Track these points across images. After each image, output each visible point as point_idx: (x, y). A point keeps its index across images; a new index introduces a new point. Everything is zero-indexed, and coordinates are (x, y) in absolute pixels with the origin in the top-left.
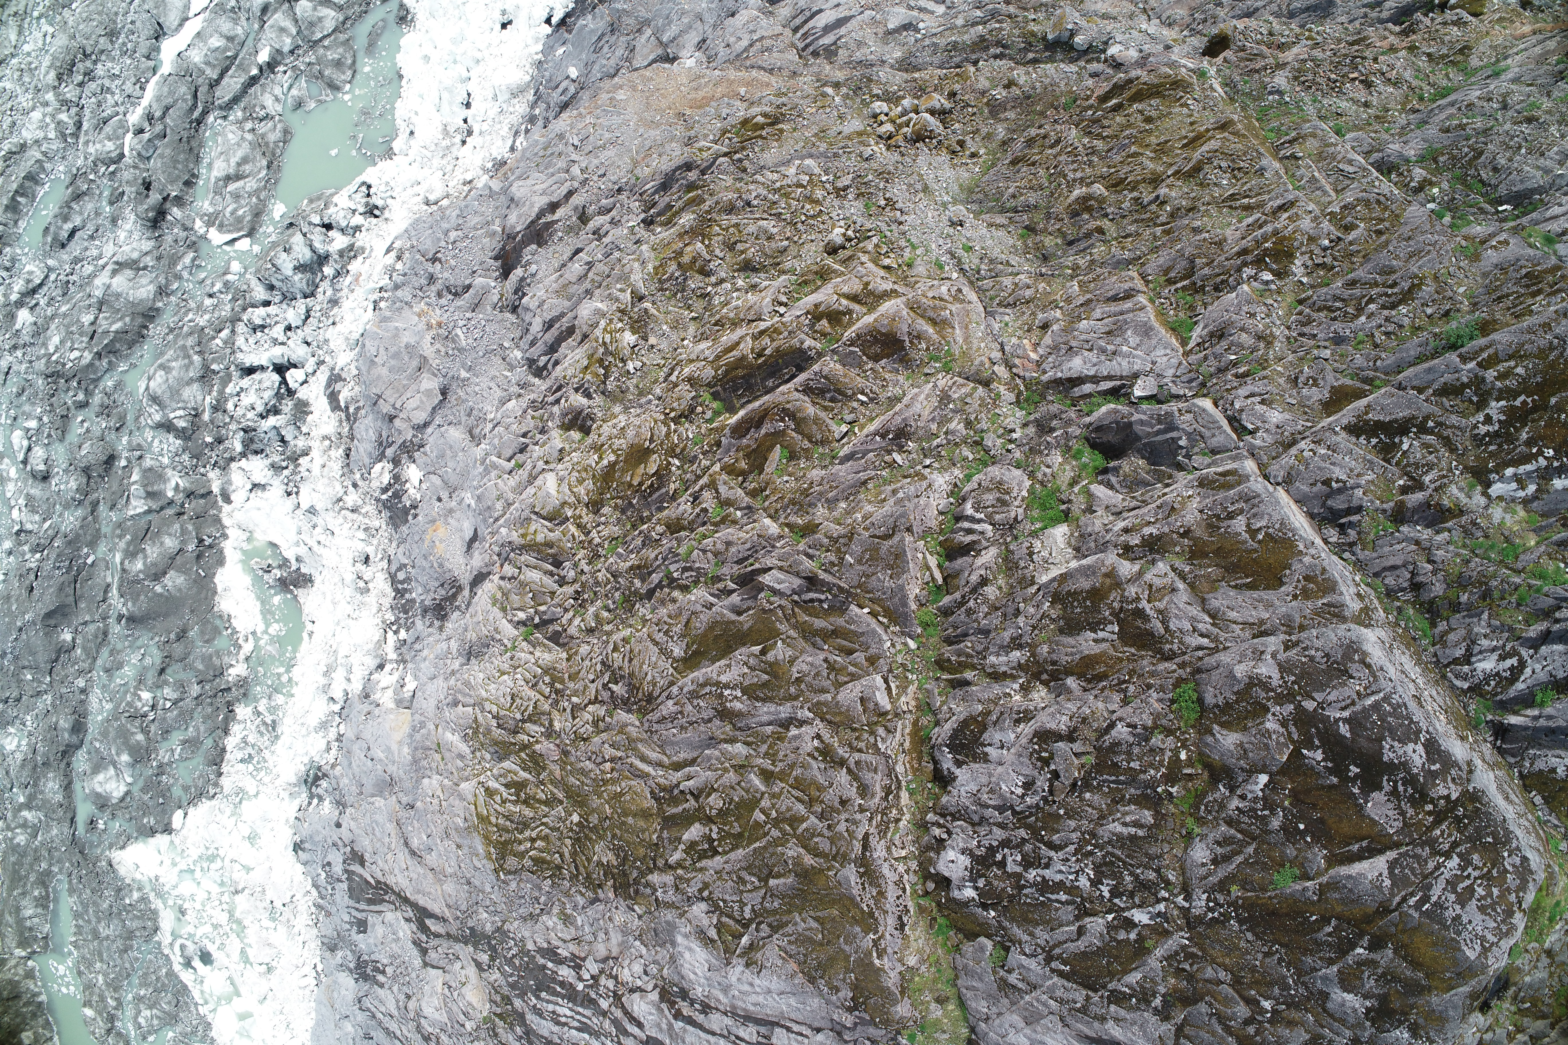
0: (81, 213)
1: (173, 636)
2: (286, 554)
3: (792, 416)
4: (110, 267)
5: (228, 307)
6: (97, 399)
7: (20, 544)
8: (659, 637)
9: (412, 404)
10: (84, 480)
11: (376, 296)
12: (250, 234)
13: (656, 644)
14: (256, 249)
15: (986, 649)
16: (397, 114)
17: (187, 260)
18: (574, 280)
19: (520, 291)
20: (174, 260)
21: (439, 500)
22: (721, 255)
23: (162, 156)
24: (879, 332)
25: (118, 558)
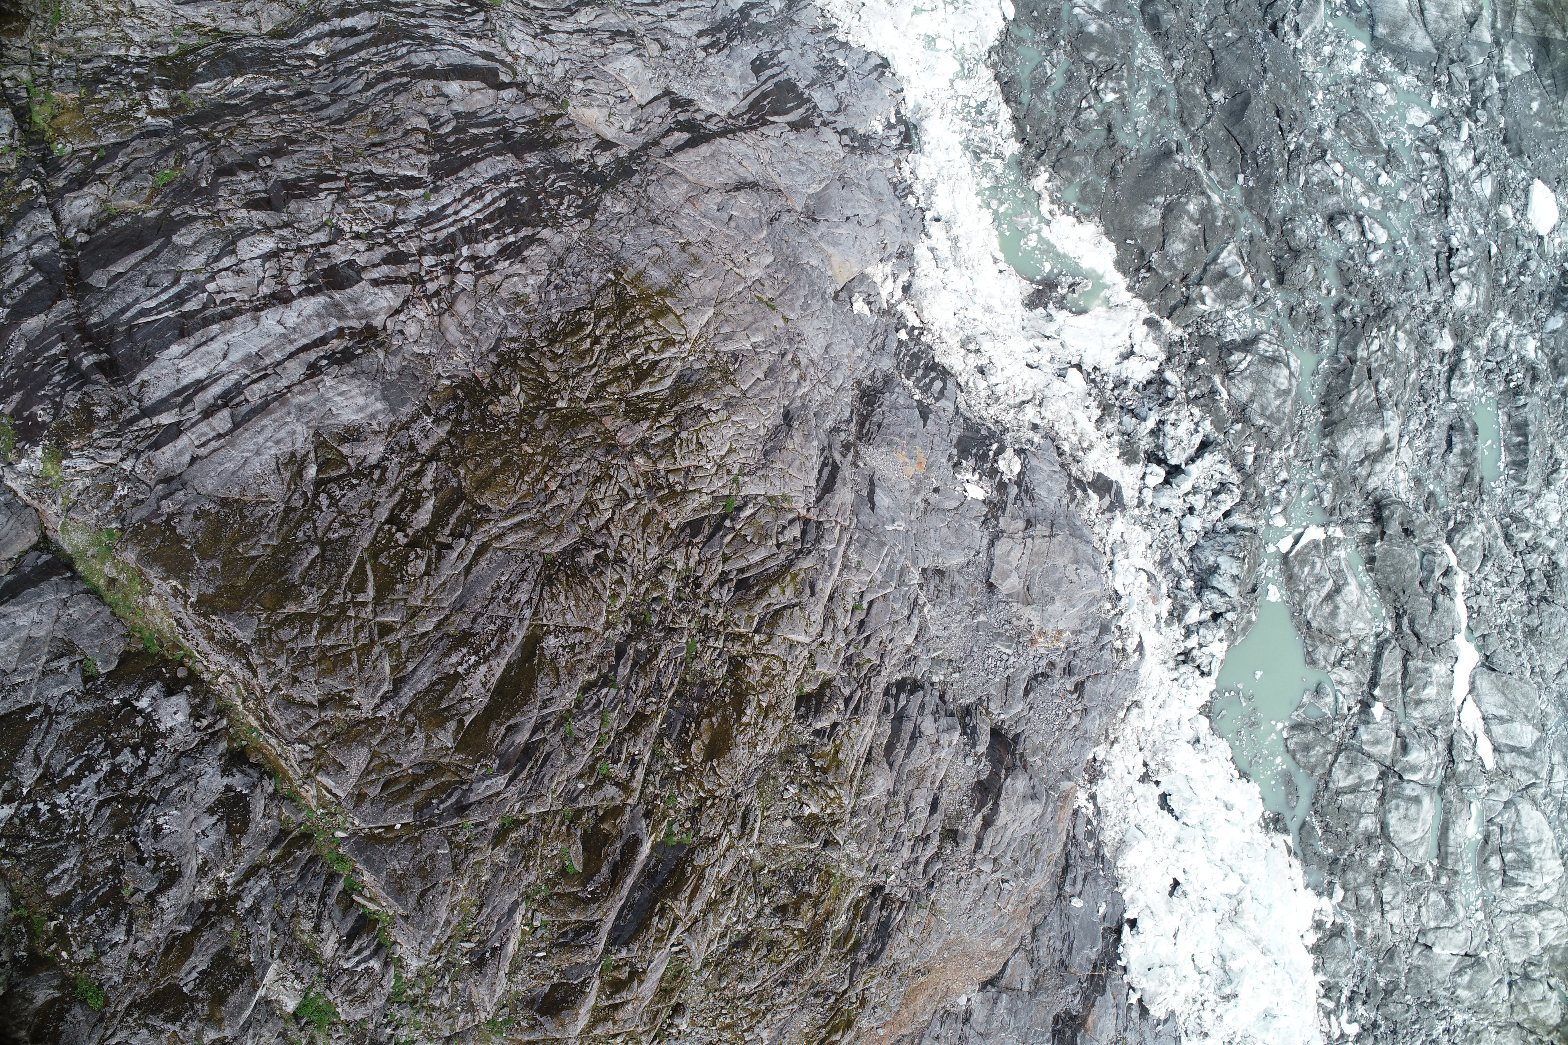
0: (1453, 467)
1: (1120, 167)
2: (1065, 313)
3: (586, 902)
4: (1394, 442)
5: (1262, 483)
6: (1329, 321)
7: (1316, 144)
8: (577, 637)
9: (1017, 552)
10: (1292, 244)
12: (1285, 556)
13: (577, 630)
14: (1271, 549)
15: (276, 885)
17: (1327, 498)
18: (916, 792)
19: (971, 733)
20: (1339, 488)
21: (936, 490)
22: (775, 934)
24: (567, 1008)
25: (1216, 199)
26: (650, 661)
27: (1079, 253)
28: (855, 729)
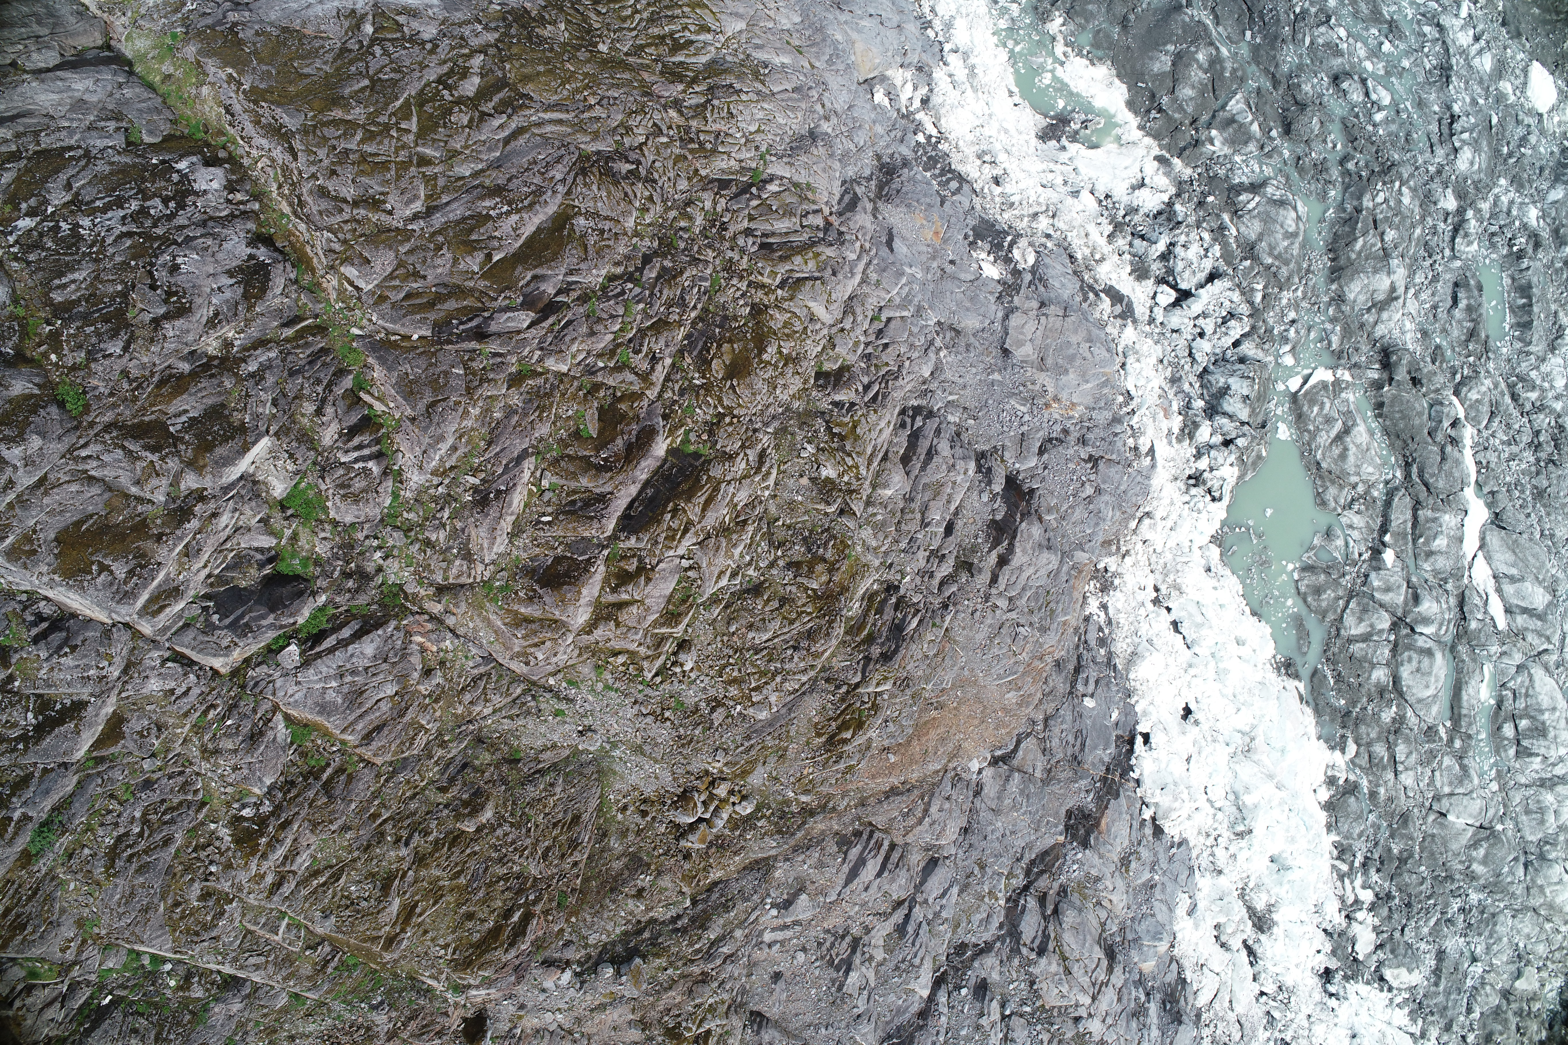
0: (1459, 322)
1: (1132, 17)
3: (599, 469)
4: (1401, 290)
5: (1271, 321)
6: (1335, 173)
7: (1321, 10)
8: (607, 225)
9: (1031, 326)
10: (1299, 97)
11: (1133, 405)
12: (1294, 396)
13: (606, 218)
14: (1281, 387)
15: (284, 360)
16: (1234, 579)
17: (1335, 340)
18: (932, 503)
19: (987, 474)
20: (1347, 333)
21: (952, 262)
22: (788, 589)
23: (1421, 414)
25: (1224, 51)
26: (674, 277)
27: (1092, 91)
28: (873, 417)
